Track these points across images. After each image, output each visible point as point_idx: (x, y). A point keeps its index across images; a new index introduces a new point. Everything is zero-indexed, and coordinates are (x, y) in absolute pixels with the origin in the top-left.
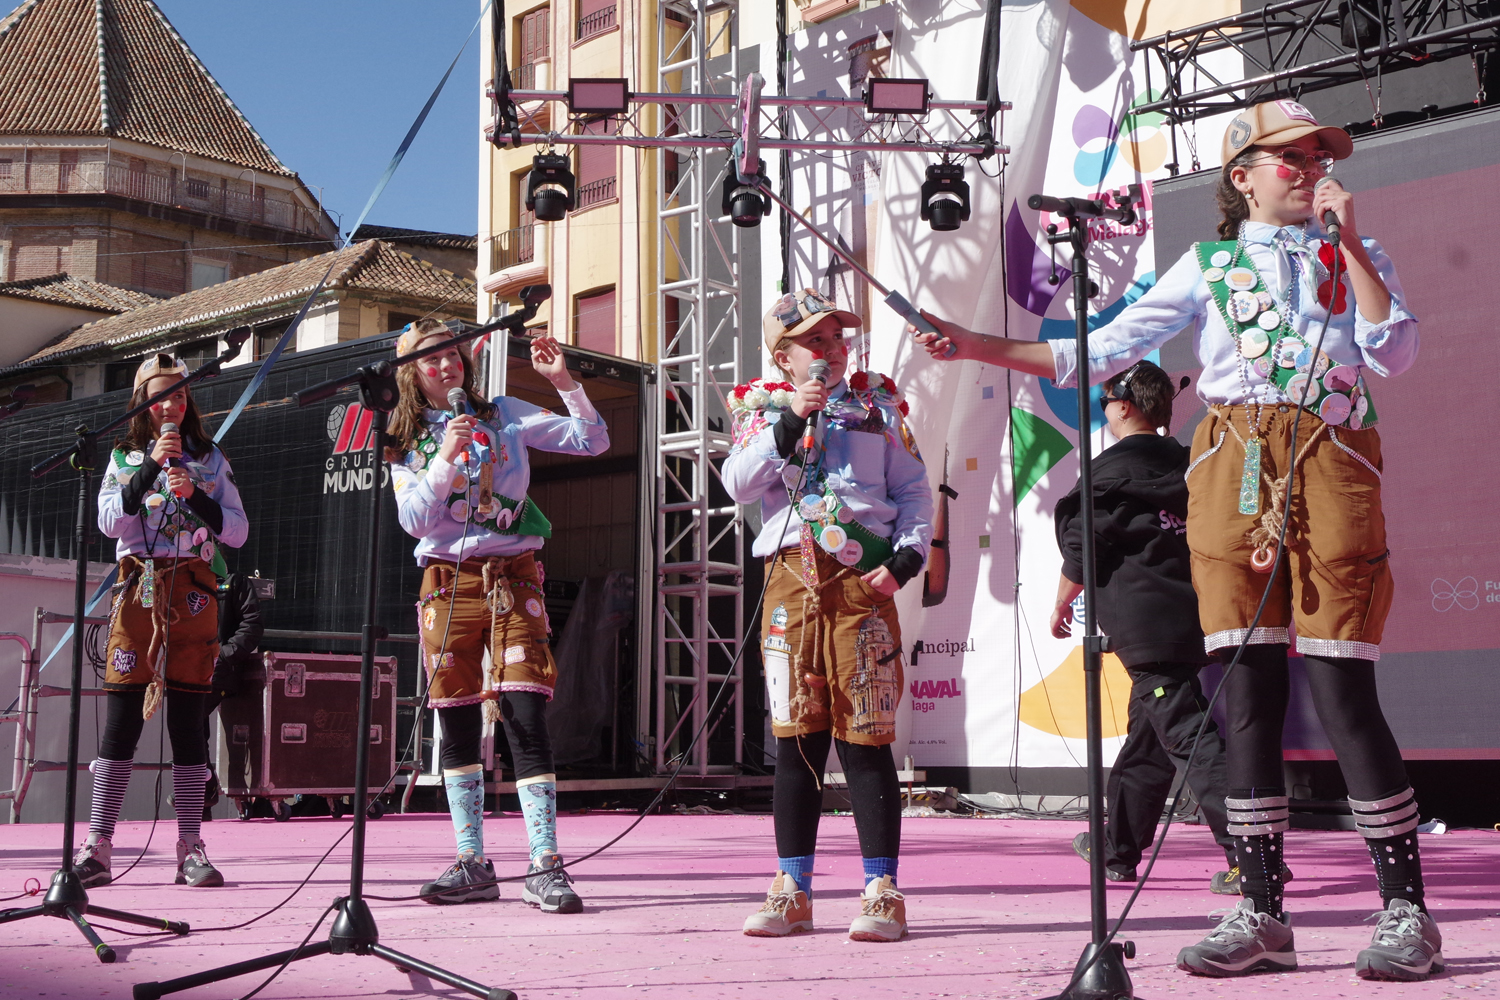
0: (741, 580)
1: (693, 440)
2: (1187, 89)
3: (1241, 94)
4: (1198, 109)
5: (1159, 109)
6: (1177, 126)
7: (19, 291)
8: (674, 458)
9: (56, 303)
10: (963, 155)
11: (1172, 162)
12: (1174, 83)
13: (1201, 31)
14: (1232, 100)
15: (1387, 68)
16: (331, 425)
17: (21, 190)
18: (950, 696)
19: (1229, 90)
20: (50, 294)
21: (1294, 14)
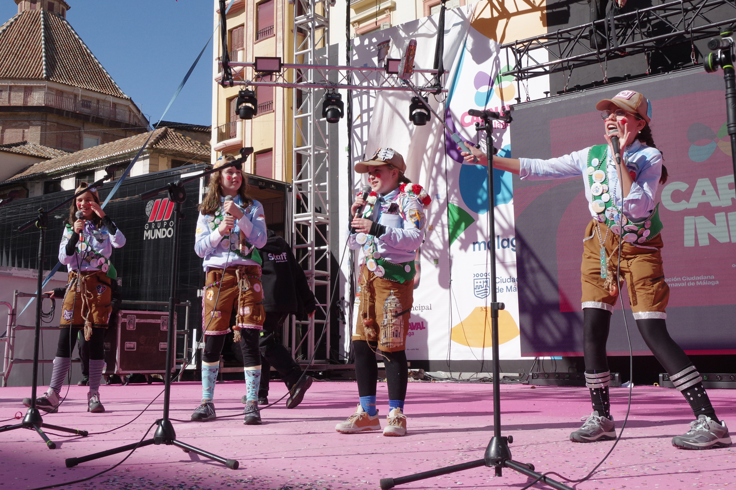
0: (329, 278)
1: (308, 217)
2: (524, 65)
3: (547, 68)
4: (529, 74)
5: (512, 74)
6: (520, 81)
7: (5, 149)
8: (300, 225)
9: (22, 154)
10: (427, 93)
11: (518, 97)
12: (519, 63)
13: (530, 41)
14: (544, 71)
15: (609, 58)
16: (147, 209)
17: (6, 104)
18: (421, 329)
19: (542, 66)
20: (19, 150)
21: (570, 34)
